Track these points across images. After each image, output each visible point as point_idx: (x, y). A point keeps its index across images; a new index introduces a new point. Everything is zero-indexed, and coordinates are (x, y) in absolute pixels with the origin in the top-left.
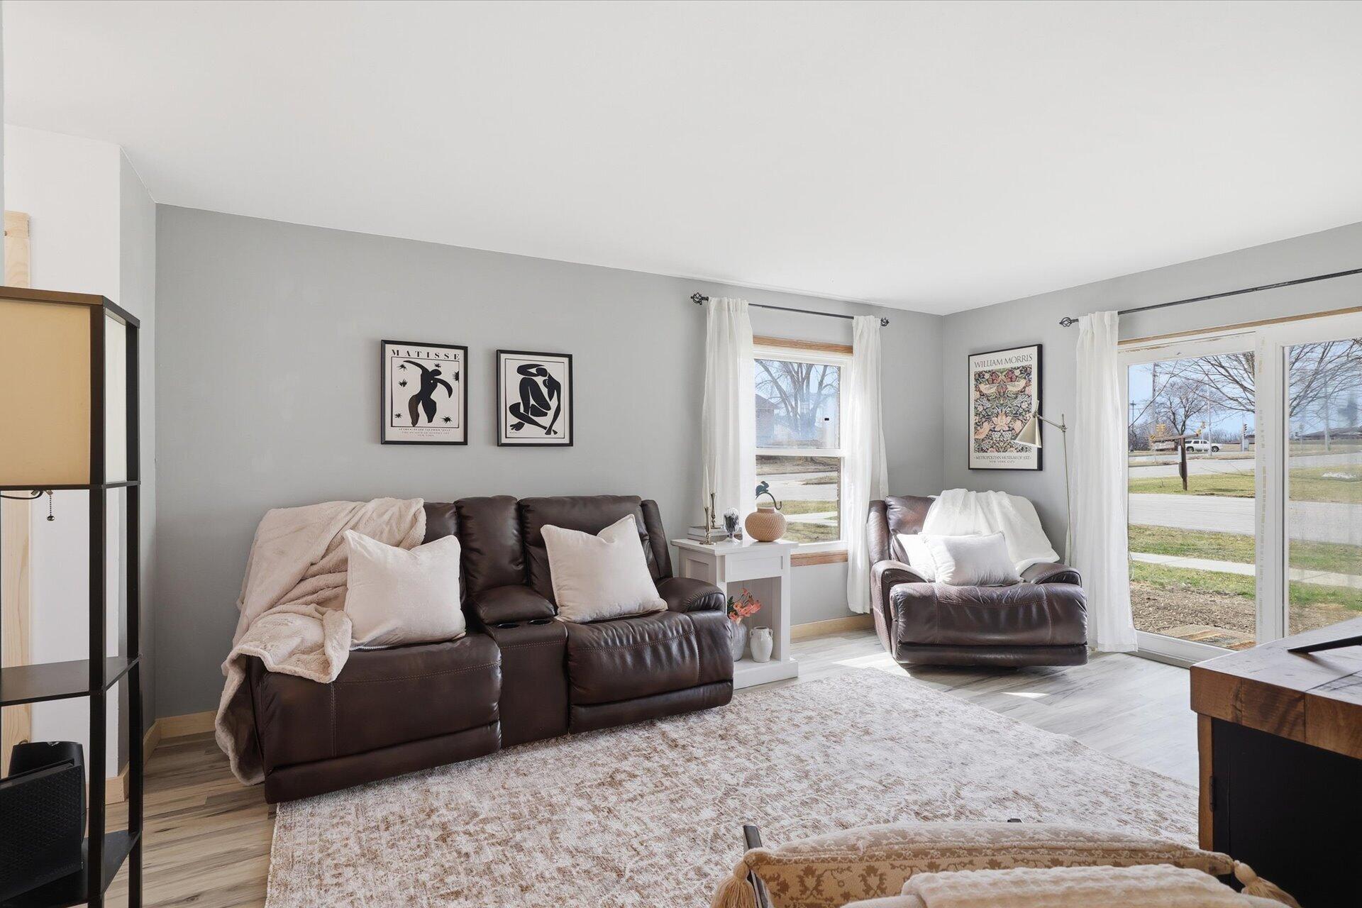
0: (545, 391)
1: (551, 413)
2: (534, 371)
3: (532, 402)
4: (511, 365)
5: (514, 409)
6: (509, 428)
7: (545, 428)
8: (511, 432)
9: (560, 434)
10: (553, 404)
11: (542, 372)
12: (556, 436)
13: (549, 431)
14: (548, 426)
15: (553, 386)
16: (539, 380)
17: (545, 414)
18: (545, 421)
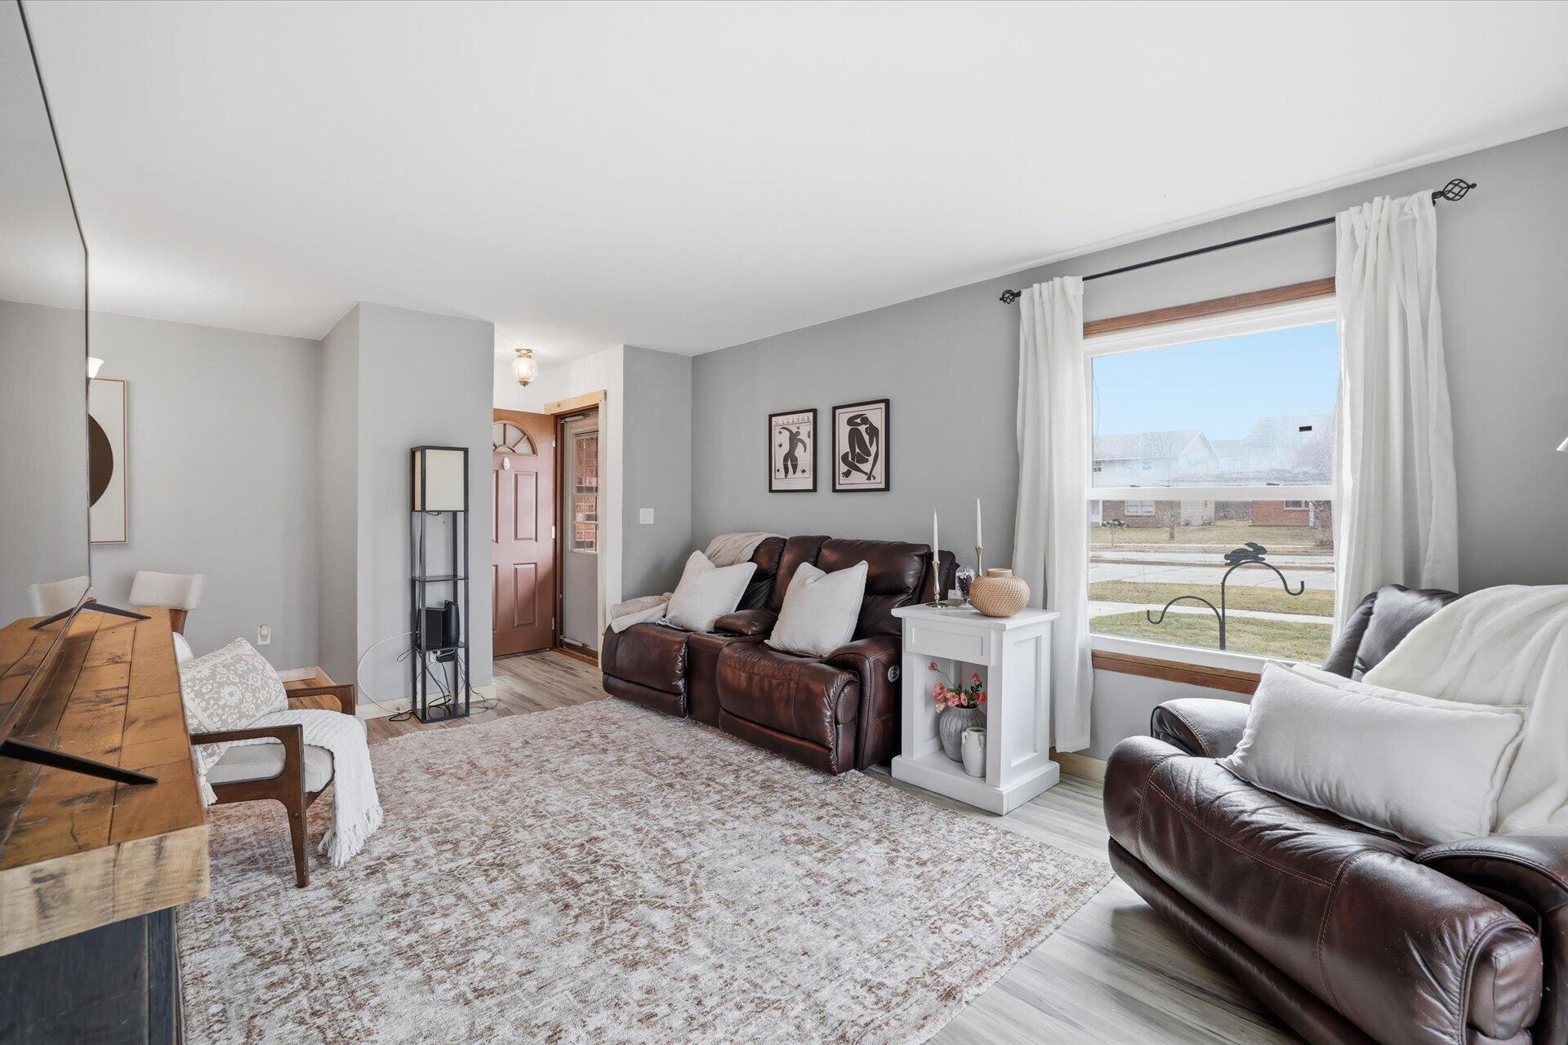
0: (866, 438)
1: (871, 459)
2: (858, 421)
3: (857, 450)
4: (843, 417)
5: (845, 458)
6: (841, 476)
7: (866, 474)
8: (843, 480)
9: (878, 479)
10: (873, 450)
11: (865, 420)
12: (875, 481)
13: (870, 476)
14: (869, 472)
15: (873, 431)
16: (862, 428)
17: (867, 461)
18: (866, 467)
